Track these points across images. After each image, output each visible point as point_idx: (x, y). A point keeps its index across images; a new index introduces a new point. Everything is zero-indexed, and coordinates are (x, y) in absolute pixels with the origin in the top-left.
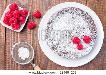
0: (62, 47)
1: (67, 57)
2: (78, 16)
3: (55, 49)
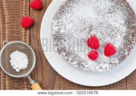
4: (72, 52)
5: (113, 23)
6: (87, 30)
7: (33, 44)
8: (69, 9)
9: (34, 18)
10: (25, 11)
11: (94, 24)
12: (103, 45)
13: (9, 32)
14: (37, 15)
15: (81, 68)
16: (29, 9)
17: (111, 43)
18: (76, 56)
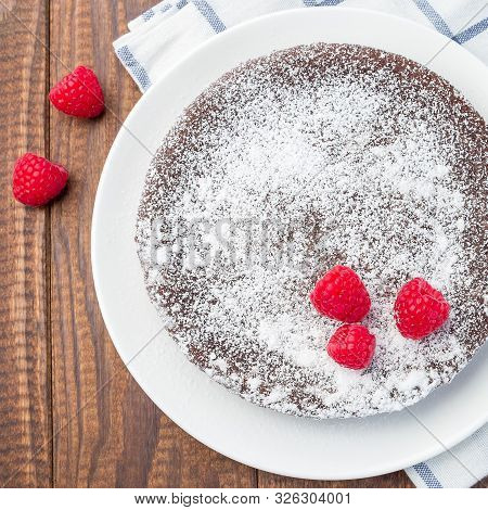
0: (230, 303)
1: (244, 388)
2: (413, 129)
3: (176, 308)
4: (255, 347)
9: (68, 157)
11: (325, 202)
12: (382, 292)
14: (81, 142)
15: (309, 413)
18: (275, 363)
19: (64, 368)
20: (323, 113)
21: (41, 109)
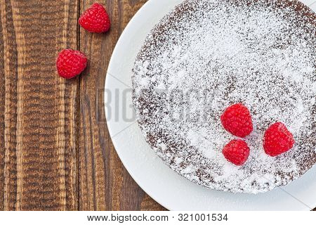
1: (172, 162)
3: (145, 111)
4: (183, 142)
5: (286, 73)
6: (222, 88)
7: (86, 119)
8: (178, 33)
9: (90, 55)
10: (68, 36)
11: (240, 72)
12: (260, 128)
13: (25, 87)
14: (98, 47)
15: (204, 184)
16: (78, 33)
17: (282, 121)
18: (193, 153)
19: (86, 174)
20: (250, 24)
21: (75, 28)
